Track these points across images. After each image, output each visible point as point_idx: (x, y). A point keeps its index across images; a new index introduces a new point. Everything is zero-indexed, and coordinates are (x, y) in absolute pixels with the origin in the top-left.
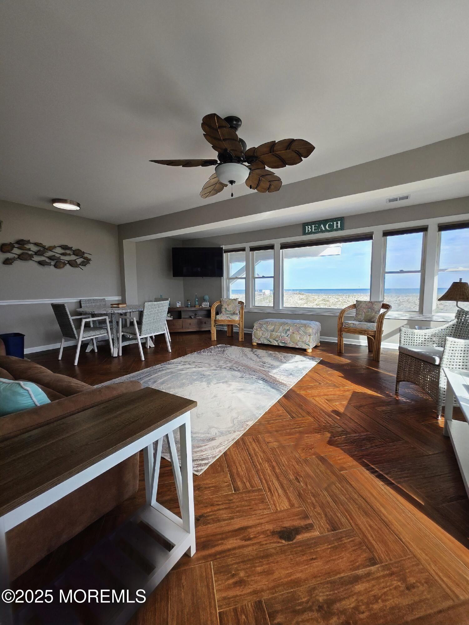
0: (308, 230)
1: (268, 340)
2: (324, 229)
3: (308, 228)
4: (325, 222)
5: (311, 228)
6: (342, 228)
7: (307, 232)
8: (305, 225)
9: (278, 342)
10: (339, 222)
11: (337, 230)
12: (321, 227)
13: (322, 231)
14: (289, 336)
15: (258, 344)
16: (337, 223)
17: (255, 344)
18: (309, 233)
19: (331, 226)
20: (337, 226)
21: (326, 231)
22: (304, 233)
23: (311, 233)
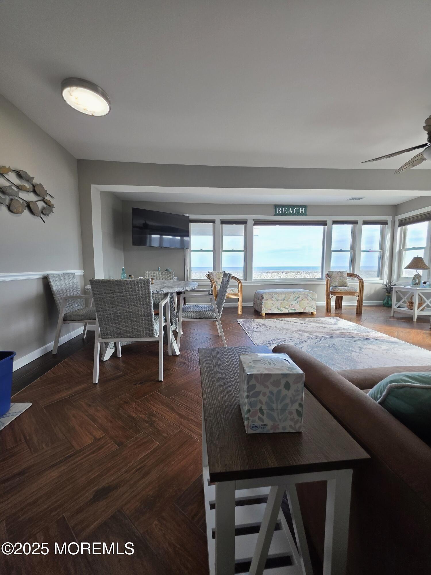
0: (279, 212)
1: (279, 309)
2: (292, 213)
3: (279, 209)
4: (293, 206)
5: (282, 210)
6: (305, 214)
7: (278, 213)
8: (276, 206)
9: (288, 310)
10: (304, 209)
11: (302, 215)
12: (290, 211)
13: (290, 214)
14: (298, 303)
15: (266, 314)
16: (302, 209)
17: (264, 314)
18: (279, 214)
19: (297, 211)
20: (302, 212)
21: (293, 214)
22: (275, 214)
23: (281, 214)
